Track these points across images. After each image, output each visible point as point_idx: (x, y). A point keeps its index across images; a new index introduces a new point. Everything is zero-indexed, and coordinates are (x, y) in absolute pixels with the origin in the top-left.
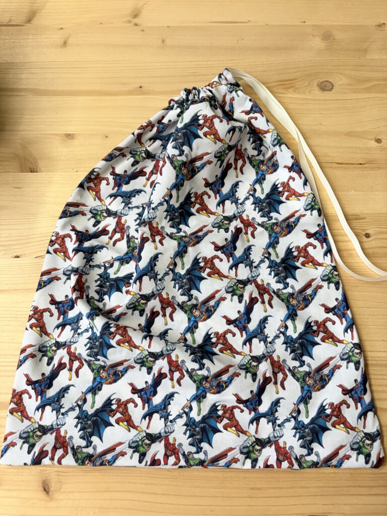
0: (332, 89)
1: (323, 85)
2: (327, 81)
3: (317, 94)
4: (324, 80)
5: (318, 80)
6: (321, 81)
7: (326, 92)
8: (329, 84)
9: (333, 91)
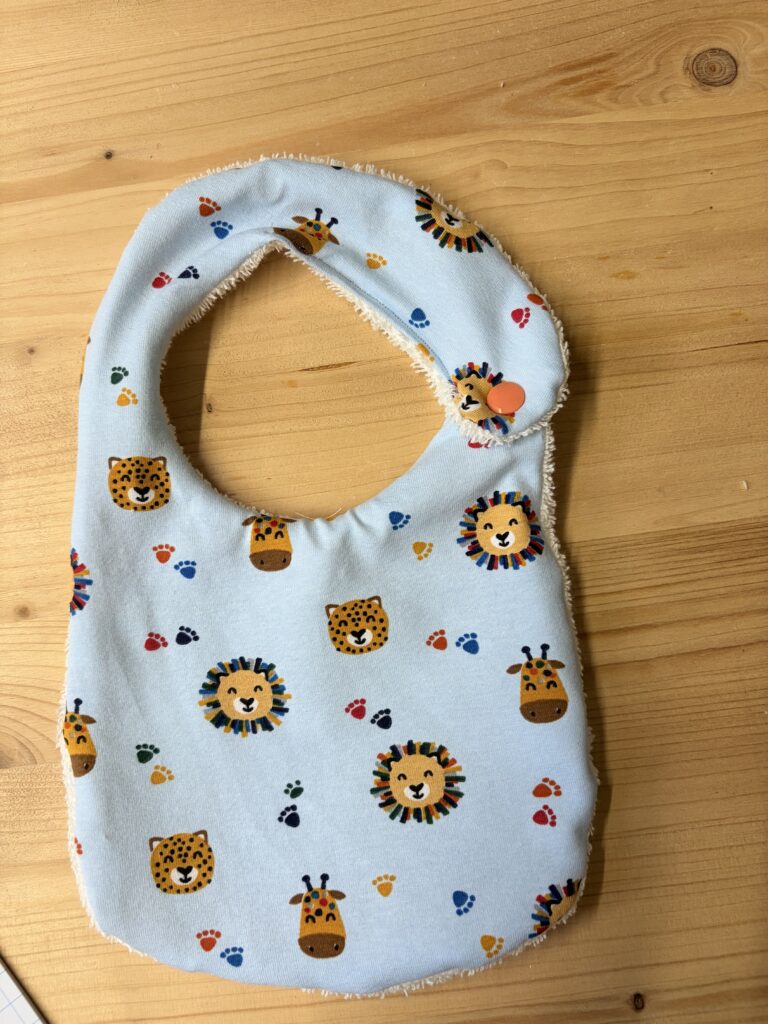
0: (735, 75)
1: (703, 64)
2: (713, 50)
3: (690, 101)
4: (707, 46)
5: (685, 50)
6: (697, 51)
7: (716, 91)
8: (725, 61)
9: (739, 82)
